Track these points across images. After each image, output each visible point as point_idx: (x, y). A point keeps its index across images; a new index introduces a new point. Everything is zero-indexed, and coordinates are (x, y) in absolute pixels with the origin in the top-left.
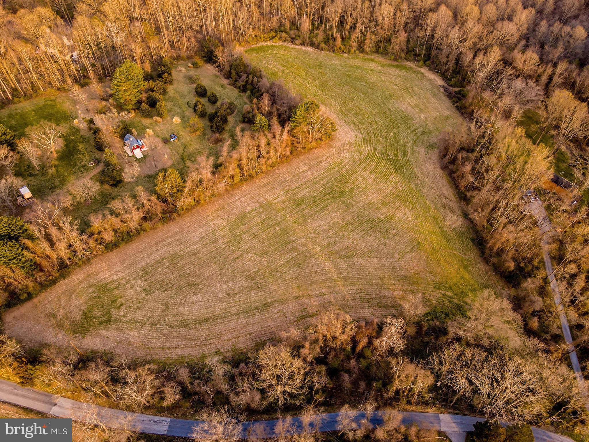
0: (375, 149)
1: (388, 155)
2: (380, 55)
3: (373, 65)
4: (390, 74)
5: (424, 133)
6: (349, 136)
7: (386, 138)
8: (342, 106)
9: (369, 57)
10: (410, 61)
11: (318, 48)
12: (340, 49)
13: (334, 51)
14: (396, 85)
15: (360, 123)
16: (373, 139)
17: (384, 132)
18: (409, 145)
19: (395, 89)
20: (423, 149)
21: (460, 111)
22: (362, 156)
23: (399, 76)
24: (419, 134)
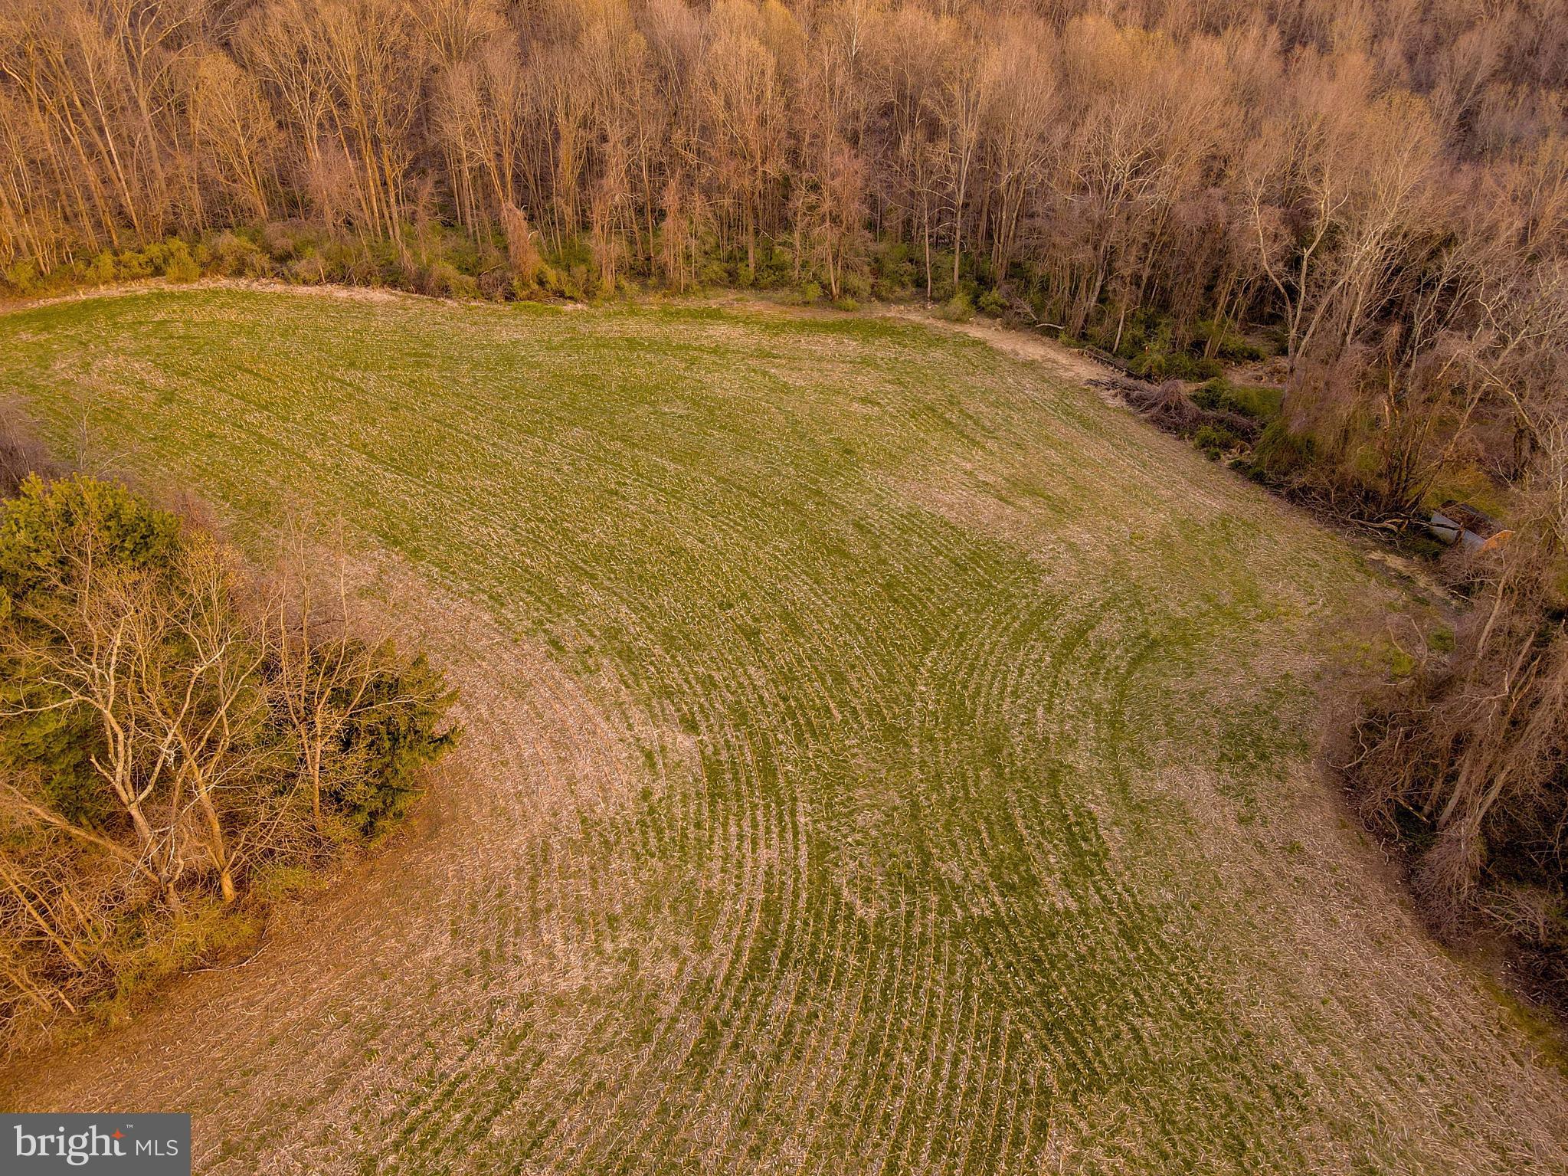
0: (822, 849)
1: (951, 893)
2: (748, 294)
3: (720, 331)
4: (820, 359)
5: (1146, 650)
6: (584, 765)
7: (892, 733)
8: (538, 542)
9: (694, 303)
10: (899, 301)
11: (421, 289)
12: (541, 283)
13: (510, 297)
14: (864, 401)
15: (668, 640)
16: (788, 755)
17: (864, 683)
18: (1081, 759)
19: (867, 419)
20: (1204, 779)
21: (1276, 488)
22: (721, 949)
23: (866, 362)
24: (1118, 659)
